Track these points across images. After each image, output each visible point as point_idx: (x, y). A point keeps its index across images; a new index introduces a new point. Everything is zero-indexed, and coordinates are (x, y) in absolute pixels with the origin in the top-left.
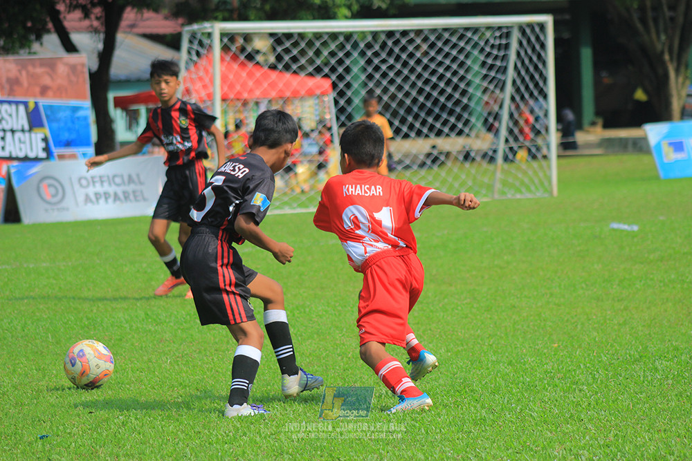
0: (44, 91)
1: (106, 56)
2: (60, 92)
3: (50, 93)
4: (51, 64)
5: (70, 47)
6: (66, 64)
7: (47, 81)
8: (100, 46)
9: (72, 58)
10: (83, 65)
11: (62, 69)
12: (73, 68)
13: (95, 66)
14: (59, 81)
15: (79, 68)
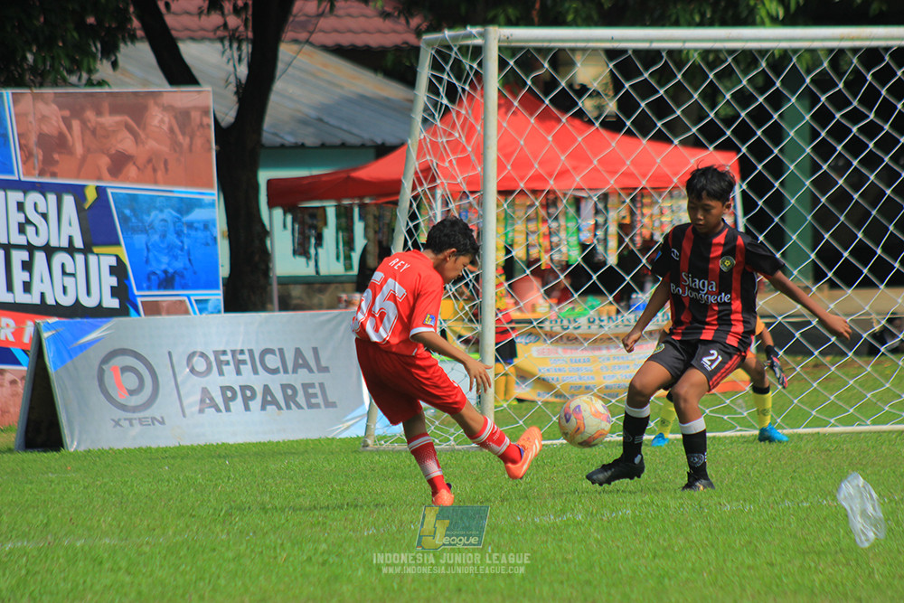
0: (119, 164)
1: (254, 92)
2: (154, 168)
3: (132, 170)
4: (135, 107)
5: (178, 73)
6: (168, 108)
7: (126, 143)
8: (243, 71)
9: (183, 96)
10: (205, 112)
11: (158, 119)
12: (183, 117)
13: (228, 116)
14: (152, 144)
15: (195, 115)
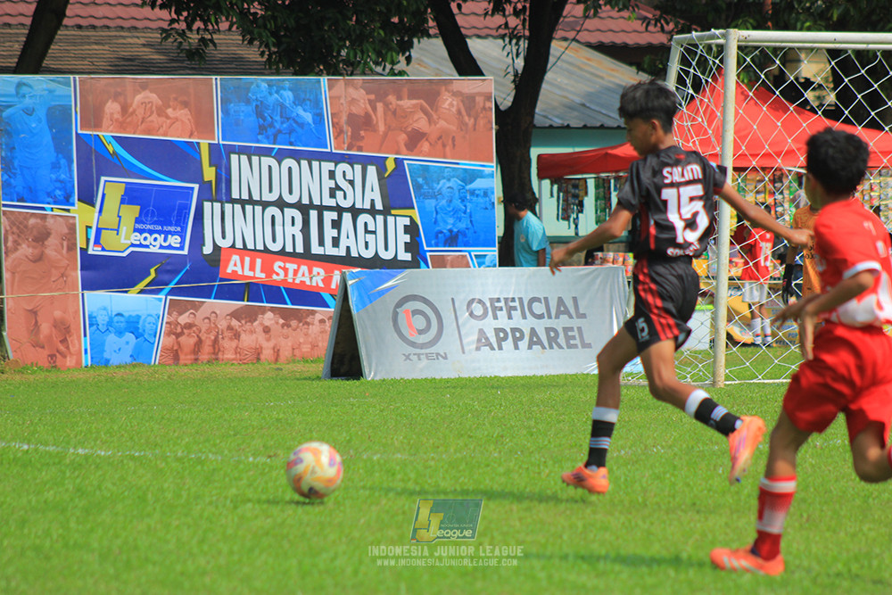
0: (415, 140)
1: (529, 82)
2: (444, 143)
3: (425, 146)
4: (429, 93)
5: (466, 64)
7: (421, 123)
8: (520, 63)
9: (469, 84)
10: (488, 97)
11: (448, 103)
12: (469, 101)
13: (506, 102)
14: (442, 123)
15: (479, 100)
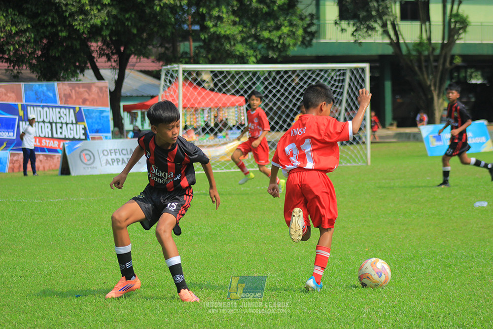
0: (84, 101)
1: (119, 83)
2: (93, 102)
3: (88, 103)
4: (89, 86)
5: (99, 77)
6: (97, 87)
7: (86, 96)
8: (116, 77)
9: (101, 83)
10: (106, 87)
11: (94, 89)
12: (101, 89)
13: (113, 89)
14: (93, 96)
15: (104, 88)
